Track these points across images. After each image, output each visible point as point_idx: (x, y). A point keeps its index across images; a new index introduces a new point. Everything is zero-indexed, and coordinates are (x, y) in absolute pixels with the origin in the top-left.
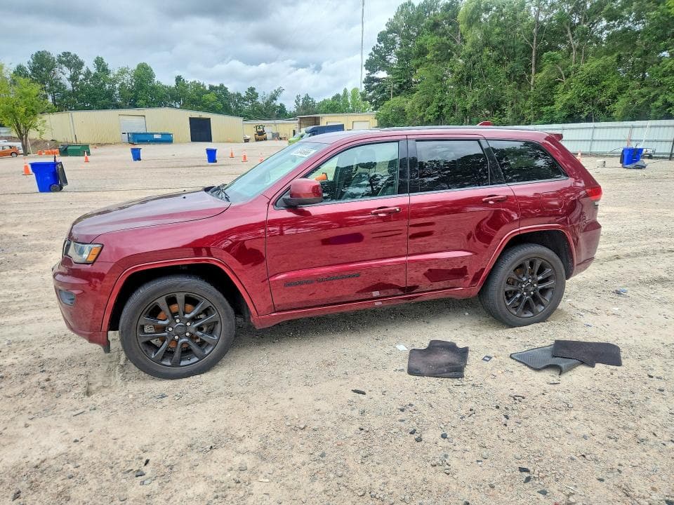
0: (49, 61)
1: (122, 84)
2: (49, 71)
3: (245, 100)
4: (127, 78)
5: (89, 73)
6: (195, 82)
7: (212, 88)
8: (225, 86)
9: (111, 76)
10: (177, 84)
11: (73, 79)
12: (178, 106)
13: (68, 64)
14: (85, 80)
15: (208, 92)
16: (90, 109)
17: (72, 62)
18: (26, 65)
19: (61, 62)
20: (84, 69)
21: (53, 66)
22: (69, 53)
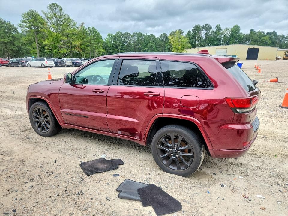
0: (199, 28)
1: (225, 35)
2: (198, 32)
3: (286, 39)
4: (228, 32)
5: (213, 31)
6: (260, 31)
7: (268, 33)
8: (276, 32)
9: (221, 32)
10: (250, 33)
11: (206, 34)
12: (248, 43)
13: (206, 29)
14: (211, 34)
15: (265, 36)
16: (210, 46)
17: (207, 27)
18: (191, 30)
19: (203, 28)
20: (211, 30)
21: (200, 30)
22: (207, 24)
